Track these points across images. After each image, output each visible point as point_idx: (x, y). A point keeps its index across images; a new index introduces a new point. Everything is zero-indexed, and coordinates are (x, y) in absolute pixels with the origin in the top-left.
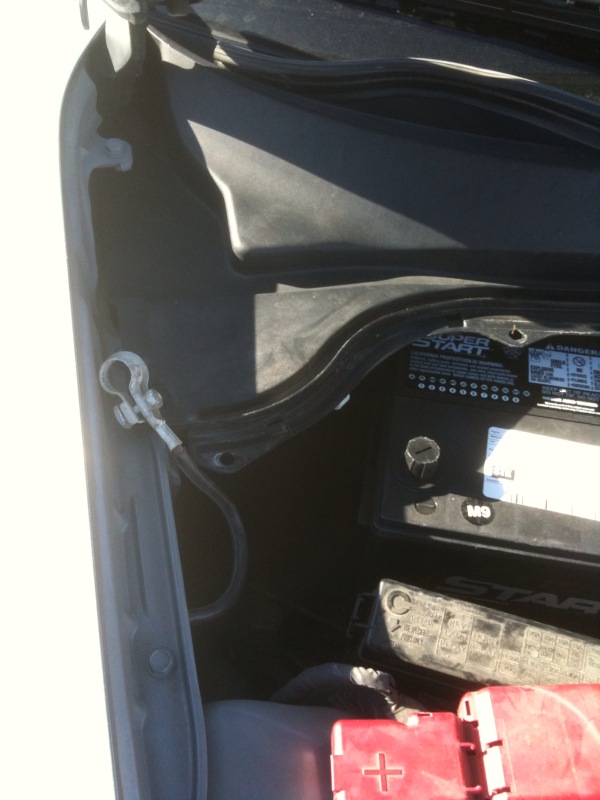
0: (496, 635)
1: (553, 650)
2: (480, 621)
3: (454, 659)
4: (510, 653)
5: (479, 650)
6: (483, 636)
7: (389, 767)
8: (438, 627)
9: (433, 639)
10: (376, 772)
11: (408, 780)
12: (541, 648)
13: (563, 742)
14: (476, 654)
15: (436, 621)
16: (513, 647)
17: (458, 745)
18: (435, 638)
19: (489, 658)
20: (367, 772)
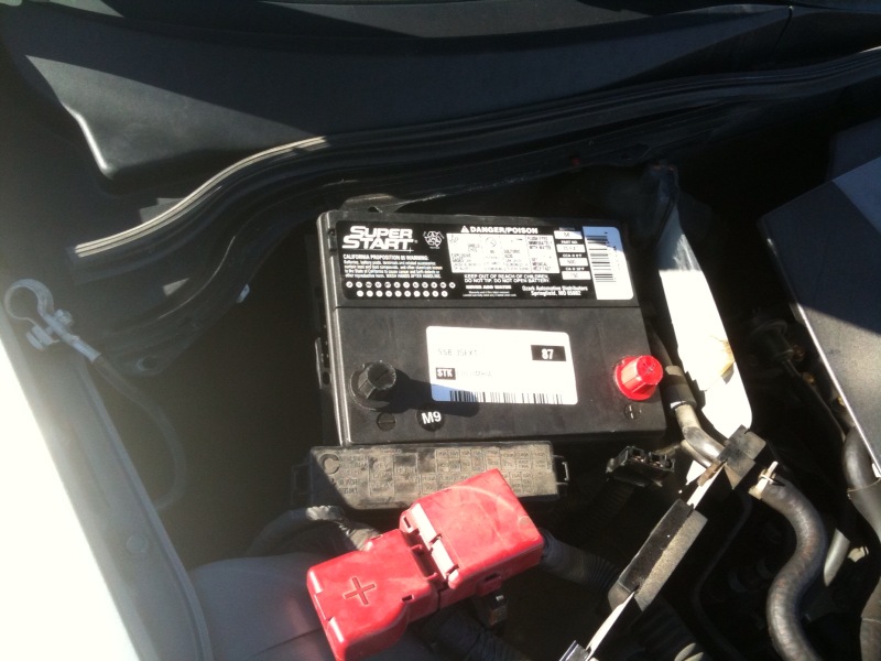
0: (413, 464)
1: (459, 462)
2: (398, 457)
3: (385, 495)
4: (428, 475)
5: (403, 481)
6: (403, 469)
7: (362, 586)
8: (366, 473)
9: (365, 484)
10: (355, 593)
11: (381, 589)
12: (450, 463)
13: (485, 518)
14: (401, 485)
15: (363, 469)
16: (429, 470)
17: (409, 549)
18: (366, 483)
19: (412, 485)
20: (347, 596)
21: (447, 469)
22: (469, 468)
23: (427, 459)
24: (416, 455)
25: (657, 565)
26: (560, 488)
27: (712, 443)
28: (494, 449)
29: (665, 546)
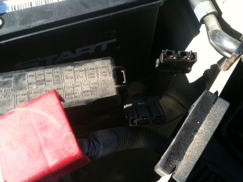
0: (10, 86)
1: (44, 80)
6: (3, 90)
12: (37, 81)
16: (21, 89)
21: (35, 86)
22: (51, 83)
23: (20, 81)
24: (12, 79)
25: (189, 148)
26: (118, 89)
27: (231, 40)
28: (70, 67)
29: (196, 131)
